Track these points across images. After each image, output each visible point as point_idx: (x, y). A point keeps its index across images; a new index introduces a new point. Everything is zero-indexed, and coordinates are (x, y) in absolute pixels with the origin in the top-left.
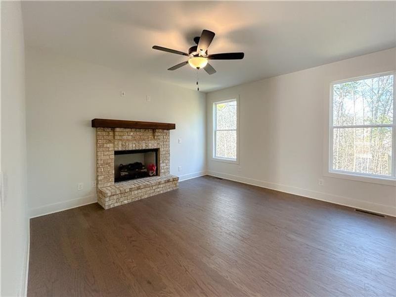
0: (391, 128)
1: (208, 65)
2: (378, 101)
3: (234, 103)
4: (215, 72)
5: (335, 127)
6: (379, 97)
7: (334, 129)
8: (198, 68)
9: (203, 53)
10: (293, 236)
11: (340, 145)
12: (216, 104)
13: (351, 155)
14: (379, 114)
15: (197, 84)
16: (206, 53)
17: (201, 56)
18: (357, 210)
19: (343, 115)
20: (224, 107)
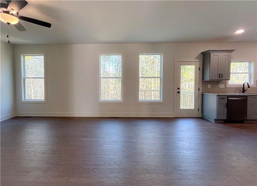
0: (120, 79)
1: (19, 23)
2: (118, 66)
3: (42, 58)
4: (26, 30)
5: (102, 78)
6: (118, 64)
7: (101, 79)
8: (9, 24)
9: (14, 12)
10: (83, 139)
11: (104, 87)
12: (24, 56)
13: (109, 92)
14: (118, 72)
15: (8, 37)
16: (18, 13)
17: (12, 14)
18: (110, 118)
19: (105, 72)
20: (30, 59)
